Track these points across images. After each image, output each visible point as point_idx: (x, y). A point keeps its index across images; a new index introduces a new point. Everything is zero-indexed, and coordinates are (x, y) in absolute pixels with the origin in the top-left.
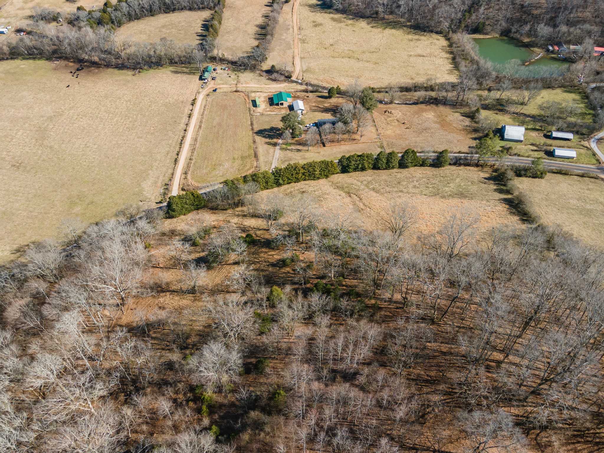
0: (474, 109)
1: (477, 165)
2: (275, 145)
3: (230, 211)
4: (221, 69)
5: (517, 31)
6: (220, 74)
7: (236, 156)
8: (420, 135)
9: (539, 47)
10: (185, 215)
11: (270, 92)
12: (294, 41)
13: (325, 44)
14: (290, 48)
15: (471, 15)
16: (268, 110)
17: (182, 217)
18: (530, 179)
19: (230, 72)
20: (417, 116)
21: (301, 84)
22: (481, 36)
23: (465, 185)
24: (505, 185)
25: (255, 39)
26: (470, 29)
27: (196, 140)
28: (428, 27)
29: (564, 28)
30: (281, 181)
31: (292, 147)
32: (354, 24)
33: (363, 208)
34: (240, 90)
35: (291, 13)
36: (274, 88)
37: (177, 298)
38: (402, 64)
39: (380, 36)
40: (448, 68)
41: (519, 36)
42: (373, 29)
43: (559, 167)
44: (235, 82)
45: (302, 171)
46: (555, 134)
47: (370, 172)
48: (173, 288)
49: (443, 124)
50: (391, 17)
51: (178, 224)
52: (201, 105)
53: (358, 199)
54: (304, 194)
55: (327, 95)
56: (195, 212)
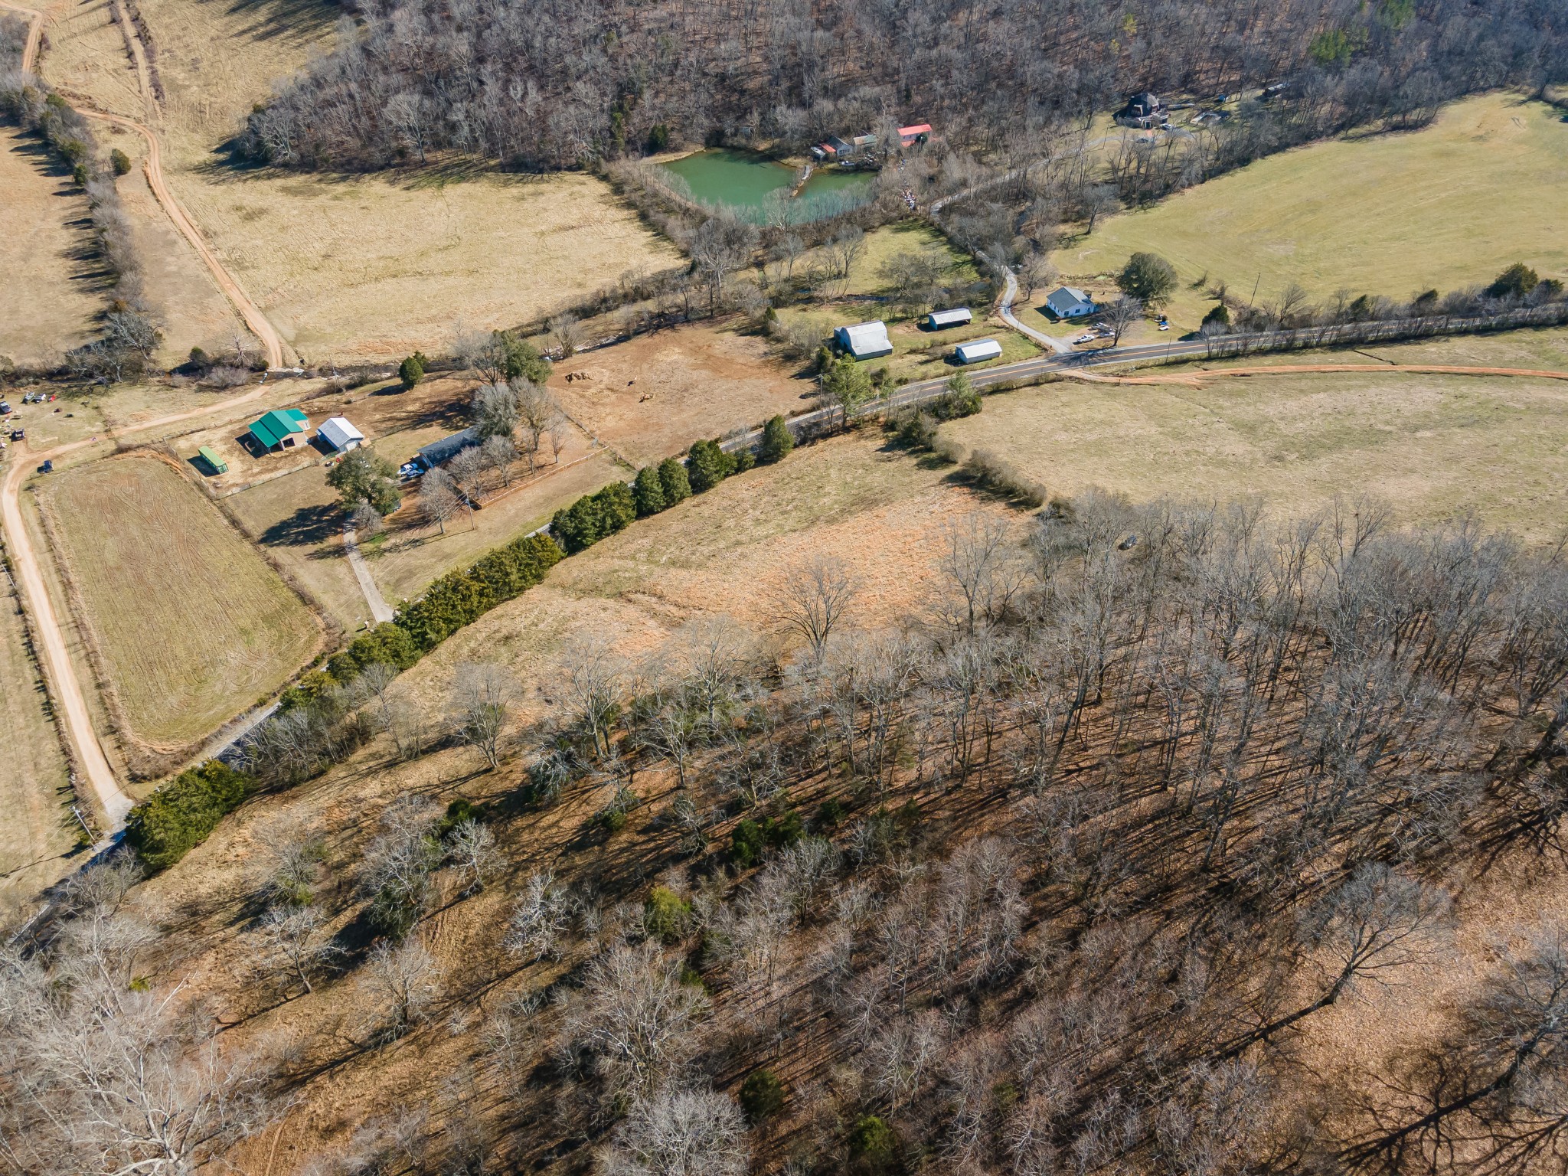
0: (759, 313)
1: (846, 430)
2: (340, 551)
3: (337, 772)
4: (25, 401)
5: (737, 130)
6: (31, 417)
7: (246, 623)
8: (683, 406)
9: (796, 155)
10: (197, 845)
11: (231, 422)
12: (209, 269)
13: (308, 259)
14: (210, 292)
15: (627, 115)
16: (256, 470)
17: (193, 853)
18: (959, 420)
19: (58, 403)
20: (645, 366)
21: (307, 376)
22: (670, 157)
23: (855, 479)
24: (930, 450)
25: (82, 291)
26: (639, 144)
27: (79, 626)
28: (543, 160)
29: (825, 105)
30: (432, 636)
31: (393, 541)
32: (353, 192)
33: (682, 613)
34: (135, 444)
35: (152, 199)
36: (234, 408)
37: (362, 1075)
38: (536, 258)
39: (440, 204)
40: (644, 241)
41: (744, 141)
42: (412, 194)
43: (992, 379)
44: (99, 426)
45: (476, 586)
46: (940, 318)
47: (634, 527)
48: (325, 1055)
49: (716, 365)
50: (439, 155)
51: (194, 880)
52: (26, 524)
53: (654, 600)
54: (516, 643)
55: (398, 381)
56: (227, 823)
